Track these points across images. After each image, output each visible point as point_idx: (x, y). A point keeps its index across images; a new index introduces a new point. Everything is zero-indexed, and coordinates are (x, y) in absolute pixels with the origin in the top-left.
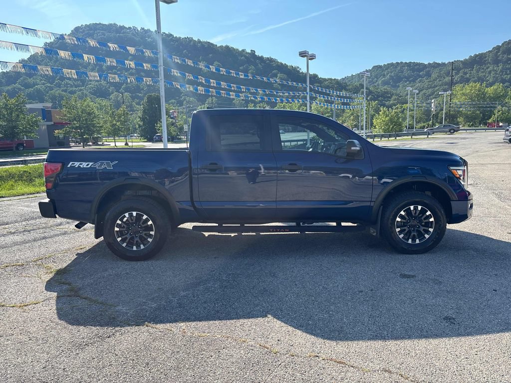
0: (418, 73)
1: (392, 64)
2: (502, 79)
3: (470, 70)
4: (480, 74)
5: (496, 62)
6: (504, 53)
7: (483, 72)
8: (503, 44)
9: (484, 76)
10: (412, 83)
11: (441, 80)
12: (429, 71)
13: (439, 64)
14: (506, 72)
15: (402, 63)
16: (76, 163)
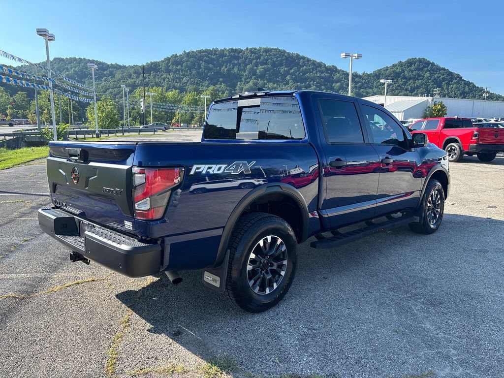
0: (102, 71)
1: (75, 59)
2: (174, 86)
3: (148, 76)
4: (157, 80)
5: (168, 71)
6: (173, 64)
7: (158, 78)
8: (172, 57)
9: (160, 82)
10: (97, 80)
11: (125, 82)
12: (112, 71)
13: (120, 66)
14: (176, 81)
15: (85, 59)
16: (202, 167)
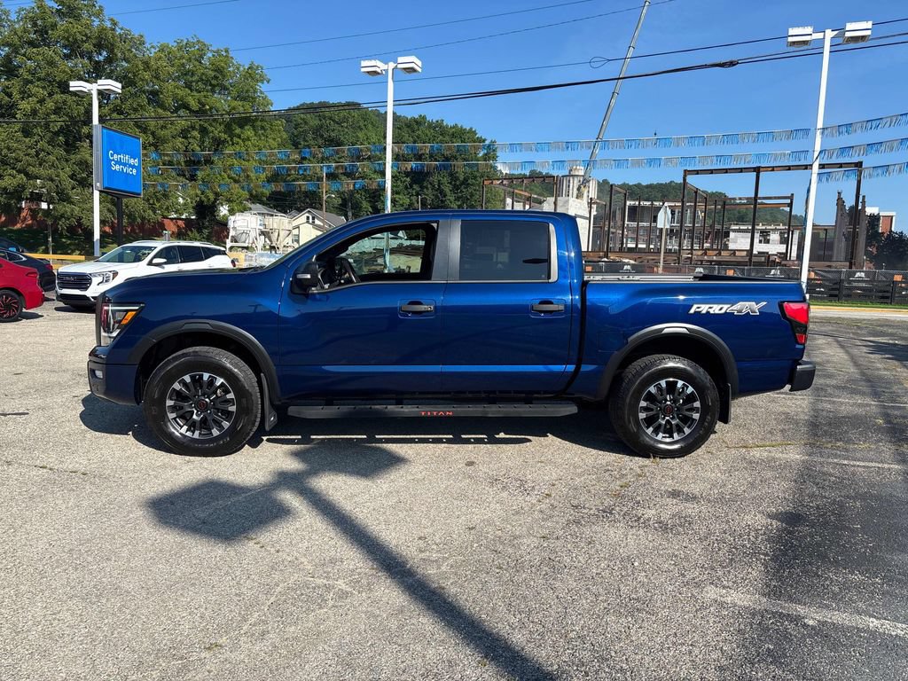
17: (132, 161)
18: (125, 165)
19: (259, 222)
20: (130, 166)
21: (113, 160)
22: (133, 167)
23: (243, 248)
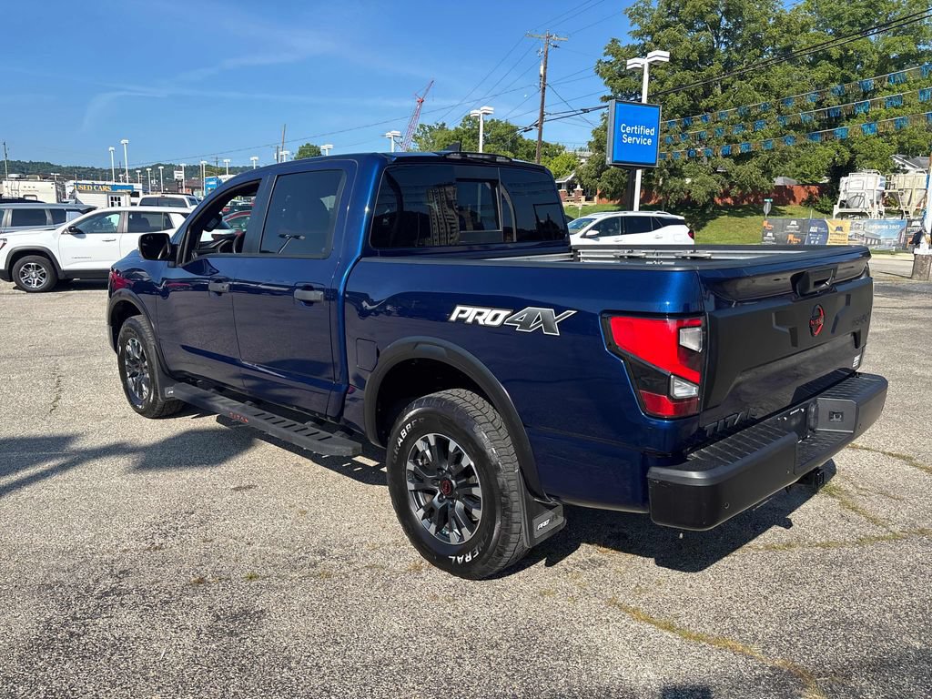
17: (647, 132)
18: (638, 136)
19: (879, 182)
20: (645, 136)
21: (626, 133)
22: (649, 137)
23: (855, 214)
